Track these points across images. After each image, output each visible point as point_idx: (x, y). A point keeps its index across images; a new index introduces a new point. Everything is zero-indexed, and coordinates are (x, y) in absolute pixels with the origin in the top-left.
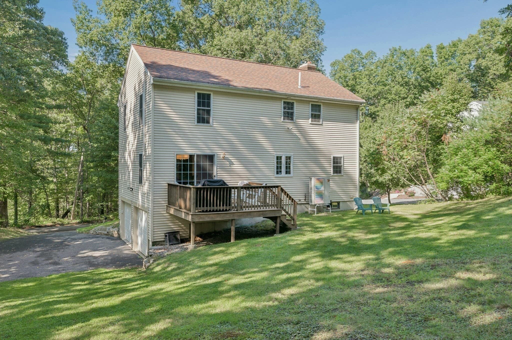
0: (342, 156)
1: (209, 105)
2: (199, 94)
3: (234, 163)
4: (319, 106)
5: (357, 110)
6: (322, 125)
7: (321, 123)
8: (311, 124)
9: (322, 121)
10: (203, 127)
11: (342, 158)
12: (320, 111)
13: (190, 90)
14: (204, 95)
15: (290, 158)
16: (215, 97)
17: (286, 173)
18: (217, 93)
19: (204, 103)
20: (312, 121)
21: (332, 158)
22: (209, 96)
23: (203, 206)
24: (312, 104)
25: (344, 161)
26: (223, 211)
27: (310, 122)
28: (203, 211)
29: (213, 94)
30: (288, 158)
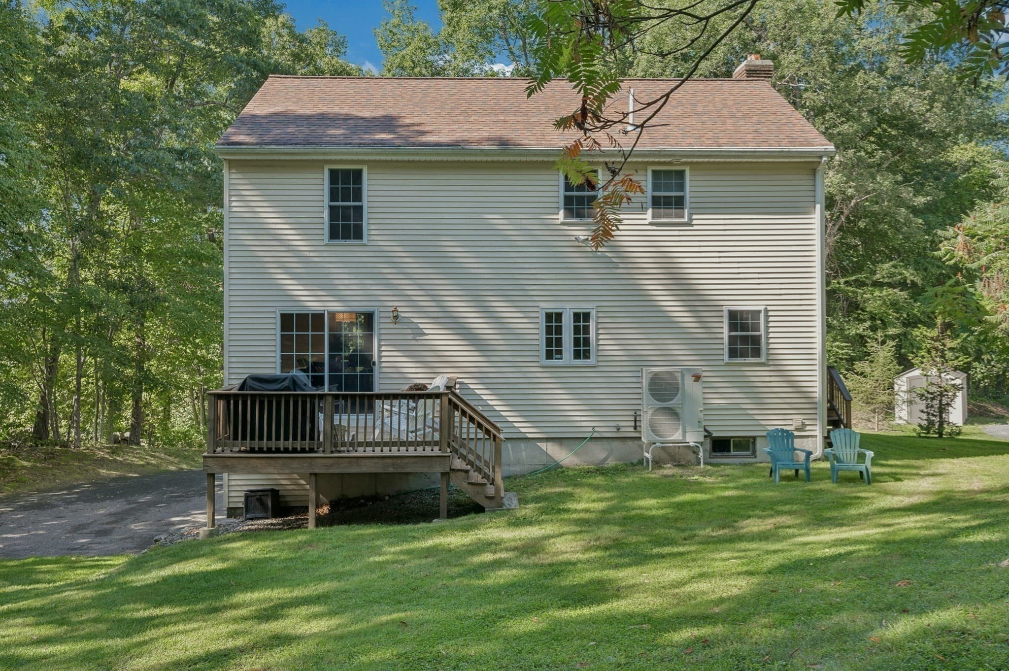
0: (762, 308)
1: (358, 196)
2: (334, 174)
3: (426, 331)
4: (681, 174)
5: (814, 174)
6: (689, 224)
7: (686, 220)
8: (651, 224)
9: (691, 214)
10: (346, 248)
11: (762, 315)
12: (681, 187)
13: (313, 165)
14: (346, 173)
15: (587, 316)
16: (372, 176)
17: (577, 355)
18: (377, 165)
19: (346, 191)
20: (653, 217)
21: (726, 314)
22: (358, 174)
23: (253, 438)
24: (654, 172)
25: (767, 322)
26: (286, 451)
27: (650, 220)
28: (252, 450)
29: (369, 168)
30: (582, 318)
